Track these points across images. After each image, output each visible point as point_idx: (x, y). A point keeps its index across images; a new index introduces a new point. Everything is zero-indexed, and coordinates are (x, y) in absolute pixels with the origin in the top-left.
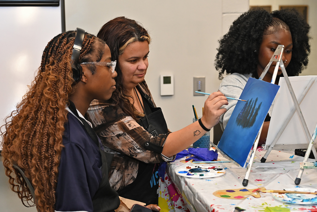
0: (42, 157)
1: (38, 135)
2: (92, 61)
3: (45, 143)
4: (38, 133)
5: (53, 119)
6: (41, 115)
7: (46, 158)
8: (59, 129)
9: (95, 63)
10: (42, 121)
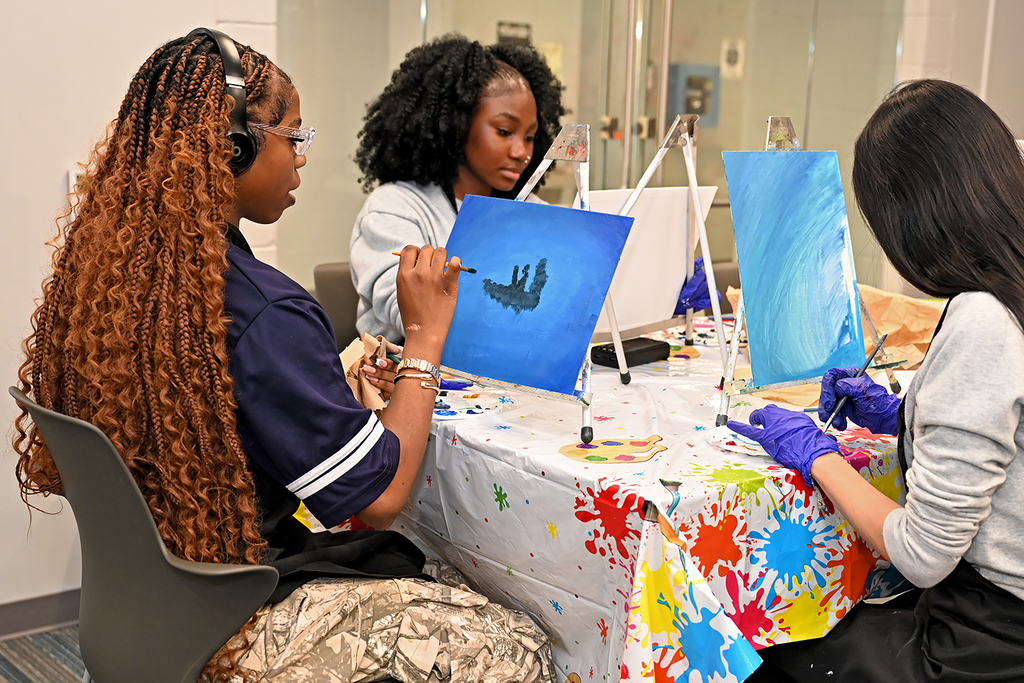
0: (183, 365)
1: (164, 310)
2: (259, 121)
3: (186, 329)
4: (165, 304)
5: (194, 260)
6: (163, 261)
7: (193, 364)
8: (212, 284)
9: (265, 126)
10: (170, 275)
